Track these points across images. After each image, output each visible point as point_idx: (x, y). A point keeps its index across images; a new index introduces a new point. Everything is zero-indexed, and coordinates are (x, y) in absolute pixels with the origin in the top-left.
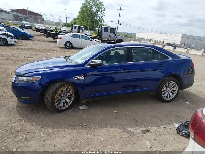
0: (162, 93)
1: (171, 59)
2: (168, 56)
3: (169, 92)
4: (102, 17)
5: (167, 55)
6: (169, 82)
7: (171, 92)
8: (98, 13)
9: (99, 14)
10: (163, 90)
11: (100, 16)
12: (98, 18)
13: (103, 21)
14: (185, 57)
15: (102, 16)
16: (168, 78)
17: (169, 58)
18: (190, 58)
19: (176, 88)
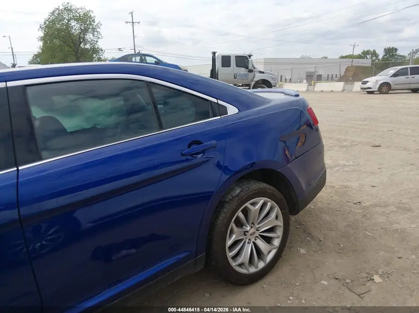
0: (230, 254)
1: (232, 110)
2: (220, 102)
3: (253, 240)
4: (97, 42)
5: (215, 100)
6: (248, 204)
7: (262, 236)
8: (86, 35)
9: (88, 36)
10: (229, 242)
11: (92, 40)
12: (88, 46)
13: (102, 50)
14: (283, 95)
15: (96, 40)
16: (238, 191)
17: (224, 111)
18: (297, 96)
19: (277, 217)
